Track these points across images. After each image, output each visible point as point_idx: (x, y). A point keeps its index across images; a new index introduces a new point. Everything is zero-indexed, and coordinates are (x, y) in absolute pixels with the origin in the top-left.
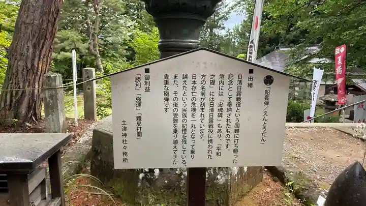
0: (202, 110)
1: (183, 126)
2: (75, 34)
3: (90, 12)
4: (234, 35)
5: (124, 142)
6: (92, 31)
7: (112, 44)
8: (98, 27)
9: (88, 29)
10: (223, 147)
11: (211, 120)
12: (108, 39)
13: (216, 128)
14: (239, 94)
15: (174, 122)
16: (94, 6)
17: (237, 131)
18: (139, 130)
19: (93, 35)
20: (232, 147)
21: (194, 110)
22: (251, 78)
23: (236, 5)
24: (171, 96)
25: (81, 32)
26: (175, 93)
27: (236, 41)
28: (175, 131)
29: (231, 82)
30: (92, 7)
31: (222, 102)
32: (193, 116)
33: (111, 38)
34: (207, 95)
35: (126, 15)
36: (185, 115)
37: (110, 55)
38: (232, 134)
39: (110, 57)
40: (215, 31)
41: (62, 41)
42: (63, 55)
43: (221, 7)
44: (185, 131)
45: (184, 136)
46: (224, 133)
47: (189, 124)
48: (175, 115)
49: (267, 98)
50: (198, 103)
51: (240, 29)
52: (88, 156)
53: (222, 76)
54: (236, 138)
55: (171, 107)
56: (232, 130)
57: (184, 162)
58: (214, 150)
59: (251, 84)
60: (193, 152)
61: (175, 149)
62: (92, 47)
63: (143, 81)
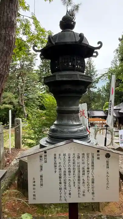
0: (74, 172)
1: (64, 181)
2: (11, 94)
3: (19, 82)
4: (103, 91)
5: (34, 189)
6: (20, 92)
7: (32, 99)
8: (24, 90)
9: (18, 91)
10: (86, 191)
11: (79, 177)
12: (29, 96)
13: (81, 181)
14: (93, 163)
15: (60, 178)
16: (22, 78)
17: (93, 182)
18: (41, 183)
19: (21, 94)
20: (91, 191)
21: (70, 172)
22: (98, 155)
23: (102, 76)
24: (58, 165)
25: (15, 93)
26: (60, 163)
27: (104, 94)
28: (60, 183)
29: (88, 157)
30: (21, 79)
31: (84, 167)
32: (69, 175)
33: (31, 95)
34: (76, 164)
35: (40, 83)
36: (65, 175)
37: (30, 105)
38: (90, 184)
39: (30, 106)
40: (91, 89)
41: (4, 98)
42: (4, 106)
43: (94, 76)
44: (65, 183)
45: (65, 186)
46: (86, 184)
47: (67, 179)
48: (60, 174)
49: (108, 164)
50: (72, 168)
51: (106, 88)
52: (16, 174)
53: (84, 154)
54: (93, 186)
55: (58, 170)
56: (90, 182)
57: (66, 200)
58: (81, 193)
59: (99, 158)
60: (70, 194)
61: (60, 193)
62: (20, 101)
63: (43, 157)
